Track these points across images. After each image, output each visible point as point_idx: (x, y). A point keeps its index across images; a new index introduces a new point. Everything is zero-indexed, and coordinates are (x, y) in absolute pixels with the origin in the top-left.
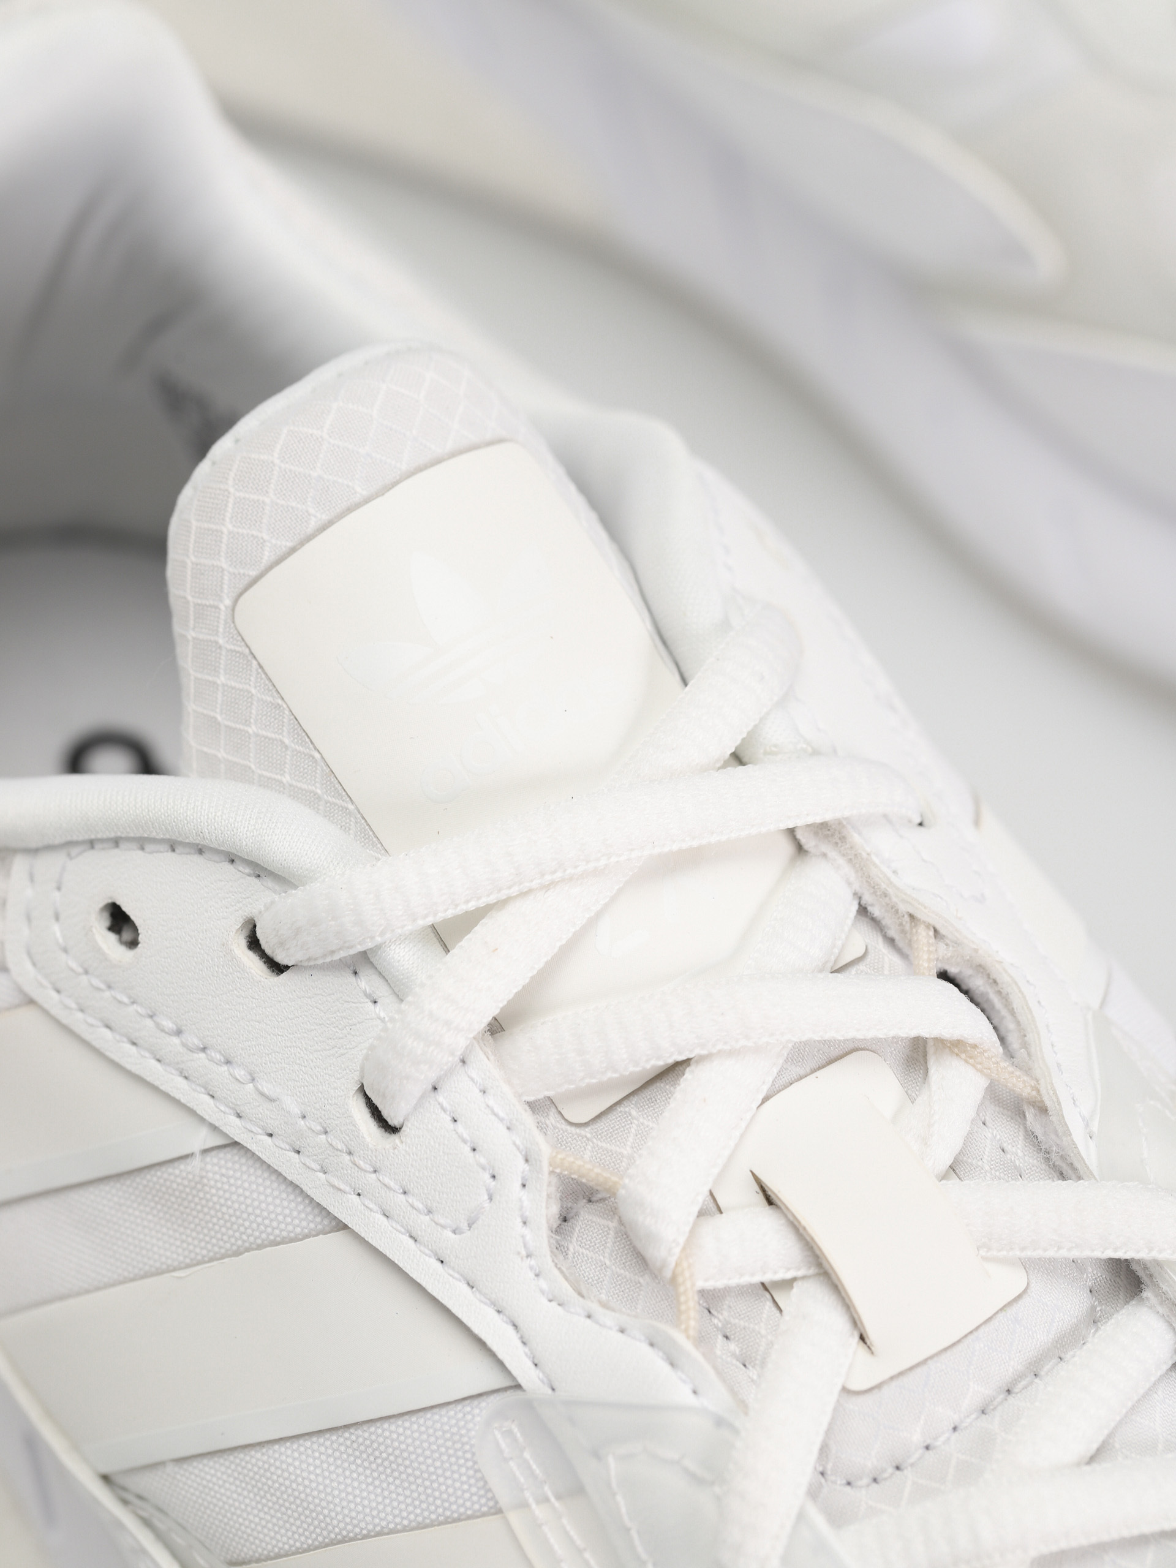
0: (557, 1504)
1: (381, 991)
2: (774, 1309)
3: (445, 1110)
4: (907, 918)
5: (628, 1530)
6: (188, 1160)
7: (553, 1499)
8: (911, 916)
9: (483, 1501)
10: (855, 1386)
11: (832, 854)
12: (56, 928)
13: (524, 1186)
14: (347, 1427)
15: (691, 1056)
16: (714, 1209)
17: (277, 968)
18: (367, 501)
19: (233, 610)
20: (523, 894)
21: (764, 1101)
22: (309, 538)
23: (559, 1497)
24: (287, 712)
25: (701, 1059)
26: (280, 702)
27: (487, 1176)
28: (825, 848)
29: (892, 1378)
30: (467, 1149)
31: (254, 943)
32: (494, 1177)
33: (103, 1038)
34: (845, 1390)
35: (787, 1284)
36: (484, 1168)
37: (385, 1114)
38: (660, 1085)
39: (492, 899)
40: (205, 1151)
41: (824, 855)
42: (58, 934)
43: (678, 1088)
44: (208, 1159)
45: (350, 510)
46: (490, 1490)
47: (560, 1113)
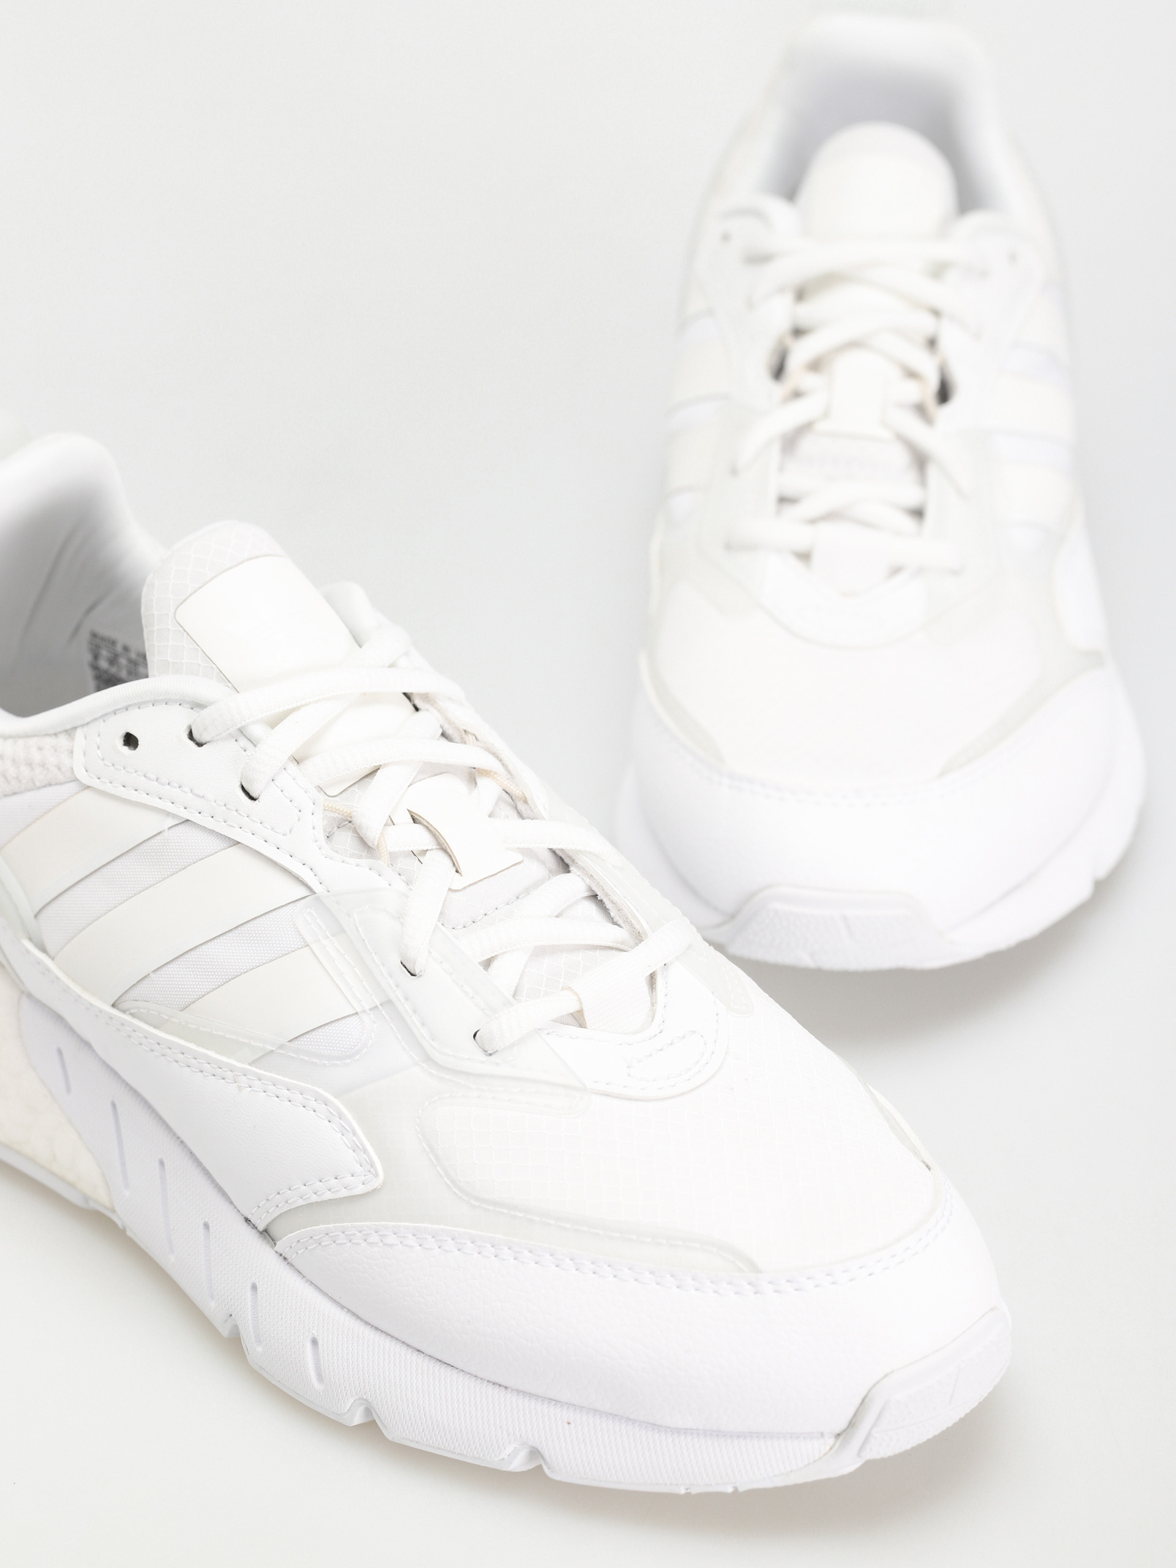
0: (332, 938)
1: (249, 745)
2: (419, 863)
3: (278, 787)
4: (463, 732)
5: (364, 940)
6: (161, 834)
7: (330, 936)
8: (465, 731)
9: (299, 943)
10: (454, 888)
11: (431, 709)
12: (99, 752)
13: (313, 814)
14: (236, 927)
15: (381, 764)
16: (391, 823)
17: (200, 745)
18: (230, 568)
19: (175, 614)
20: (306, 705)
21: (409, 786)
22: (207, 583)
23: (332, 936)
24: (200, 651)
25: (386, 765)
26: (197, 647)
27: (297, 811)
28: (427, 706)
29: (470, 885)
30: (288, 801)
31: (191, 736)
32: (300, 811)
33: (121, 792)
34: (449, 889)
35: (424, 852)
36: (296, 807)
37: (251, 794)
38: (367, 779)
39: (294, 706)
40: (170, 828)
41: (427, 710)
42: (99, 754)
43: (373, 781)
44: (171, 831)
45: (224, 571)
46: (301, 935)
47: (325, 793)
